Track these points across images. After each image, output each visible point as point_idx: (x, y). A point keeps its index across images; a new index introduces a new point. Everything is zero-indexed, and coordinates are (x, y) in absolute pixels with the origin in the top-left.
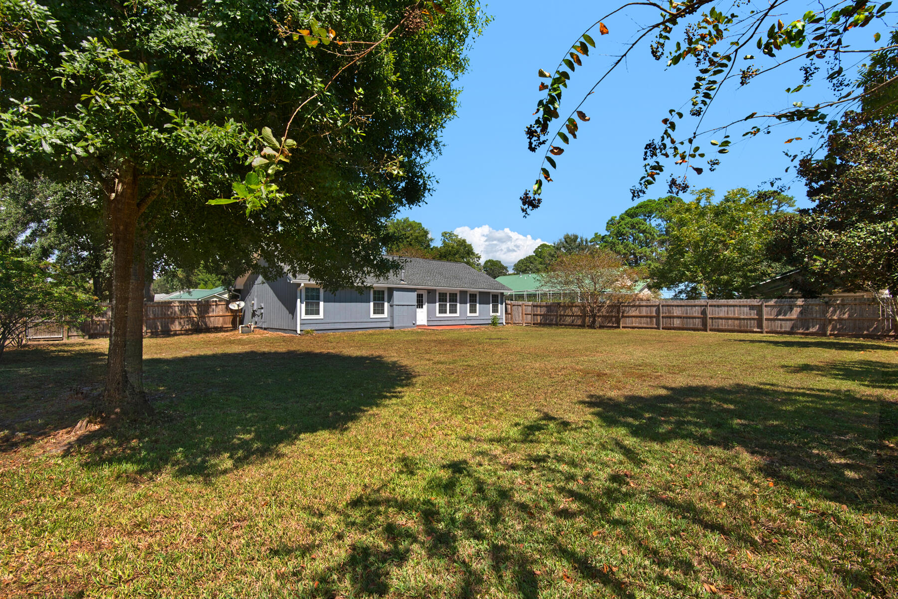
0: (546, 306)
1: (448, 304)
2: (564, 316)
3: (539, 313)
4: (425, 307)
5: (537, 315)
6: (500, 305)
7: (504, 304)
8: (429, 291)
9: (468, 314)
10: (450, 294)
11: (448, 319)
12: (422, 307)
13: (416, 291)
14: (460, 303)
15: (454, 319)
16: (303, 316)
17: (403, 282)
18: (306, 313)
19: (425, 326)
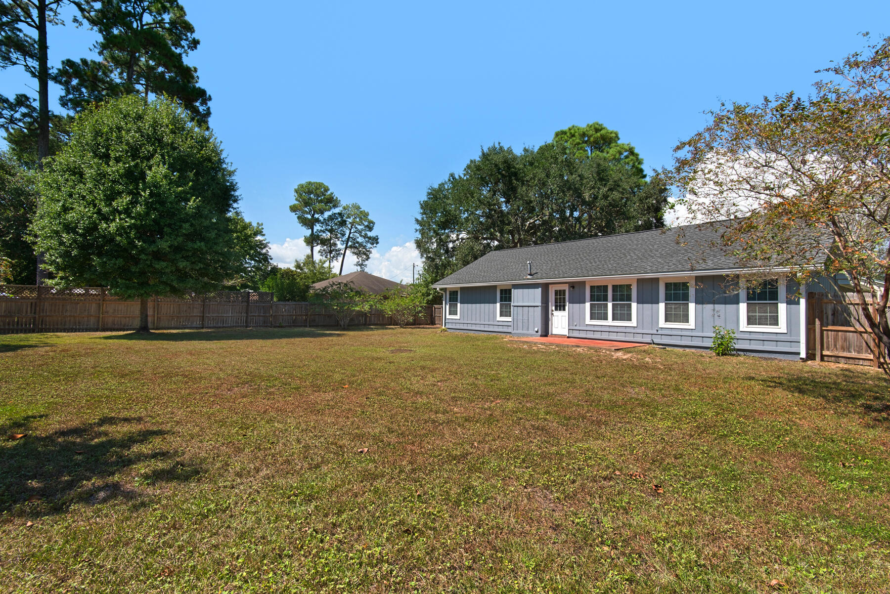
1: (610, 305)
4: (568, 308)
6: (785, 305)
7: (803, 302)
8: (572, 285)
9: (662, 323)
10: (615, 288)
11: (610, 330)
12: (564, 310)
13: (550, 286)
14: (638, 303)
15: (625, 331)
16: (448, 316)
17: (529, 277)
18: (450, 314)
19: (564, 336)
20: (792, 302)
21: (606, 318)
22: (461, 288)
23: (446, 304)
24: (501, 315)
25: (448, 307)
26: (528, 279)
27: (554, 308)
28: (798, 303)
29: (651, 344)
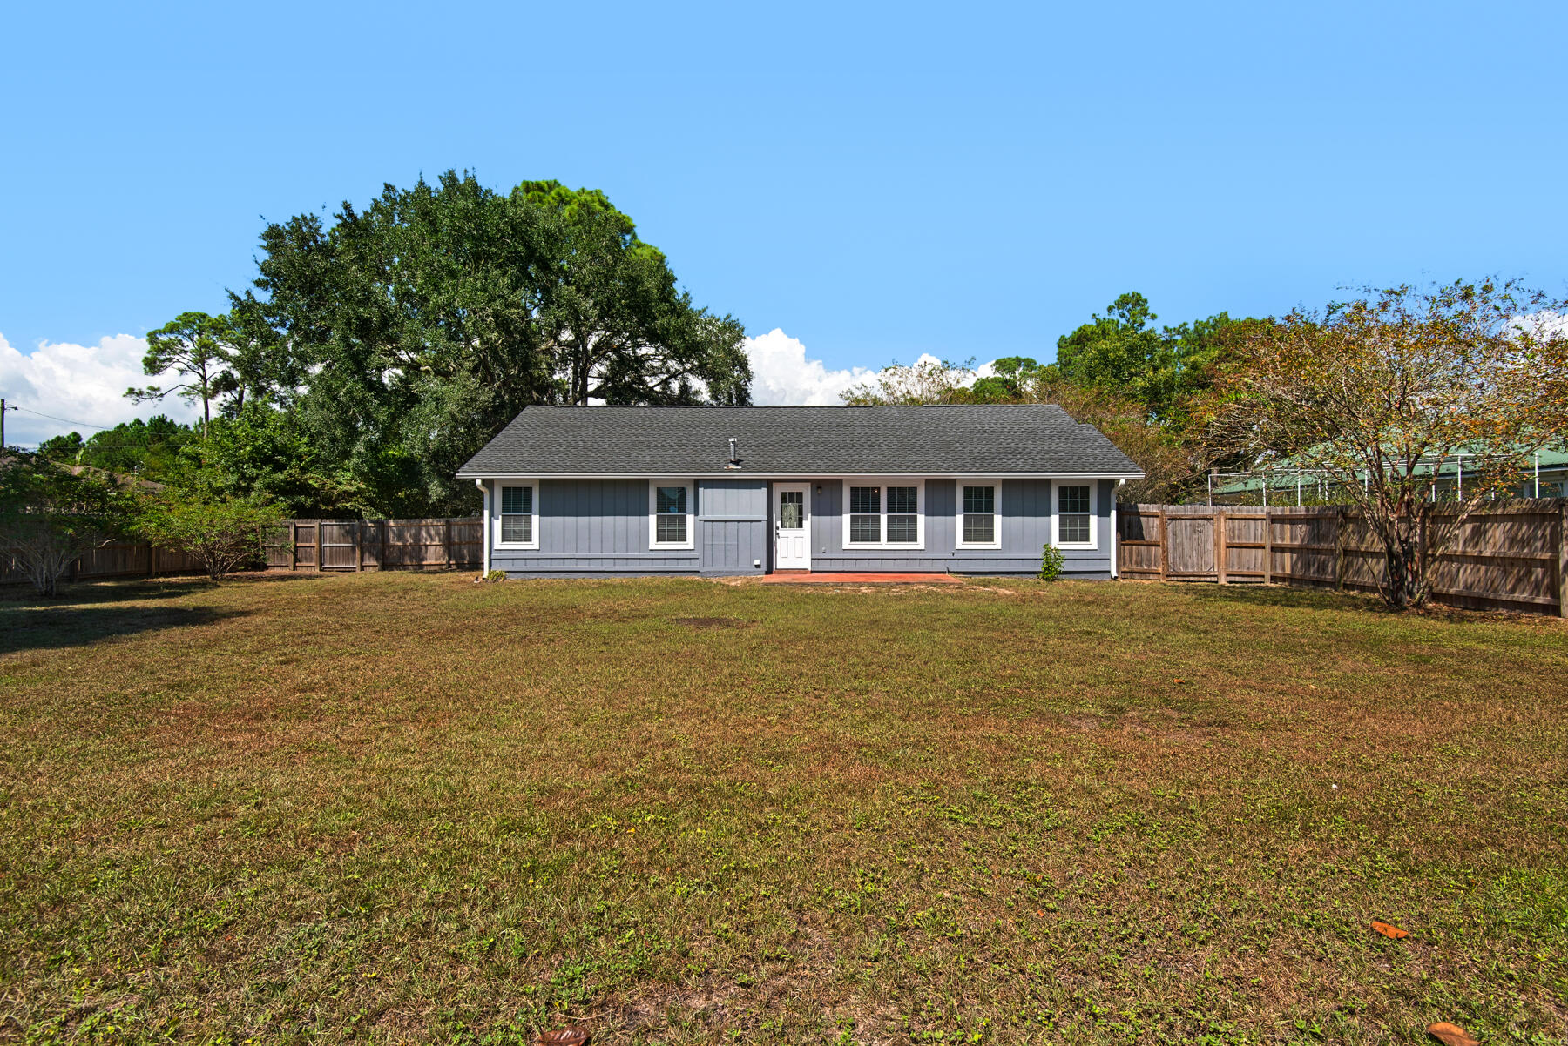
0: (1307, 520)
1: (884, 518)
2: (1357, 553)
3: (1287, 542)
4: (807, 524)
5: (1282, 549)
6: (1096, 517)
7: (1113, 513)
8: (818, 485)
9: (960, 543)
10: (891, 491)
11: (884, 556)
12: (800, 525)
13: (774, 484)
14: (927, 515)
15: (908, 556)
16: (498, 544)
17: (732, 466)
18: (504, 539)
19: (804, 571)
20: (1103, 513)
21: (877, 539)
22: (542, 483)
23: (491, 515)
24: (659, 539)
25: (498, 524)
26: (731, 471)
27: (779, 524)
28: (1108, 515)
29: (944, 573)
